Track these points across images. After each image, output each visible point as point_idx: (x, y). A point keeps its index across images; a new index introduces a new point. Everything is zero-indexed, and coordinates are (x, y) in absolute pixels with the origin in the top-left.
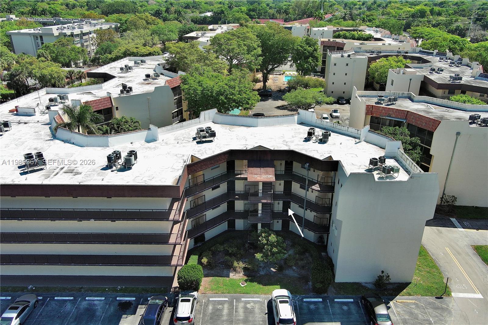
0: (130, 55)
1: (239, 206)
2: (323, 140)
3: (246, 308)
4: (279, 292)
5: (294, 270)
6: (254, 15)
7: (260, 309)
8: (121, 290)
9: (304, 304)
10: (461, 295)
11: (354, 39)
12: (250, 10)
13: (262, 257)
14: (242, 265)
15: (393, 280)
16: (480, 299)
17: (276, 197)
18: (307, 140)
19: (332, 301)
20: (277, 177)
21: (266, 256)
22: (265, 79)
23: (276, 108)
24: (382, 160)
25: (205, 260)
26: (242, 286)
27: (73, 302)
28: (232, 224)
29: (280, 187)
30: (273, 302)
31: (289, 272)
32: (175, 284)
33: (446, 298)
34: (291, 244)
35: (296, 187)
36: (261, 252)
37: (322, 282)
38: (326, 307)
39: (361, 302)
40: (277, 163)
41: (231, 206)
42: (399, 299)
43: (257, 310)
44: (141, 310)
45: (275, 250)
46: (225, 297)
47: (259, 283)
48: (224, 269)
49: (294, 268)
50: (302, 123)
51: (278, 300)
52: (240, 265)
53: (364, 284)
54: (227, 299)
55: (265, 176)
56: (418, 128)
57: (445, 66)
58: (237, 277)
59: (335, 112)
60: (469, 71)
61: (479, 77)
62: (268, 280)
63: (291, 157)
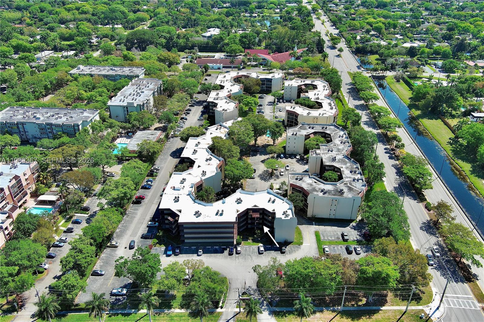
3: (253, 248)
4: (261, 244)
8: (222, 245)
9: (267, 247)
10: (305, 244)
11: (306, 106)
15: (288, 241)
16: (309, 245)
17: (260, 220)
18: (269, 202)
19: (273, 246)
20: (260, 215)
21: (257, 236)
22: (256, 140)
23: (261, 161)
24: (287, 211)
26: (252, 243)
27: (211, 248)
28: (247, 226)
31: (263, 240)
32: (235, 243)
33: (301, 245)
38: (272, 248)
40: (260, 211)
41: (247, 222)
42: (289, 246)
43: (255, 249)
44: (228, 249)
45: (259, 234)
46: (248, 246)
47: (256, 242)
48: (246, 239)
49: (265, 239)
50: (268, 193)
51: (260, 246)
52: (251, 238)
53: (282, 242)
55: (257, 215)
56: (305, 194)
57: (339, 143)
58: (250, 241)
59: (288, 166)
60: (346, 148)
61: (346, 156)
62: (258, 242)
63: (264, 210)
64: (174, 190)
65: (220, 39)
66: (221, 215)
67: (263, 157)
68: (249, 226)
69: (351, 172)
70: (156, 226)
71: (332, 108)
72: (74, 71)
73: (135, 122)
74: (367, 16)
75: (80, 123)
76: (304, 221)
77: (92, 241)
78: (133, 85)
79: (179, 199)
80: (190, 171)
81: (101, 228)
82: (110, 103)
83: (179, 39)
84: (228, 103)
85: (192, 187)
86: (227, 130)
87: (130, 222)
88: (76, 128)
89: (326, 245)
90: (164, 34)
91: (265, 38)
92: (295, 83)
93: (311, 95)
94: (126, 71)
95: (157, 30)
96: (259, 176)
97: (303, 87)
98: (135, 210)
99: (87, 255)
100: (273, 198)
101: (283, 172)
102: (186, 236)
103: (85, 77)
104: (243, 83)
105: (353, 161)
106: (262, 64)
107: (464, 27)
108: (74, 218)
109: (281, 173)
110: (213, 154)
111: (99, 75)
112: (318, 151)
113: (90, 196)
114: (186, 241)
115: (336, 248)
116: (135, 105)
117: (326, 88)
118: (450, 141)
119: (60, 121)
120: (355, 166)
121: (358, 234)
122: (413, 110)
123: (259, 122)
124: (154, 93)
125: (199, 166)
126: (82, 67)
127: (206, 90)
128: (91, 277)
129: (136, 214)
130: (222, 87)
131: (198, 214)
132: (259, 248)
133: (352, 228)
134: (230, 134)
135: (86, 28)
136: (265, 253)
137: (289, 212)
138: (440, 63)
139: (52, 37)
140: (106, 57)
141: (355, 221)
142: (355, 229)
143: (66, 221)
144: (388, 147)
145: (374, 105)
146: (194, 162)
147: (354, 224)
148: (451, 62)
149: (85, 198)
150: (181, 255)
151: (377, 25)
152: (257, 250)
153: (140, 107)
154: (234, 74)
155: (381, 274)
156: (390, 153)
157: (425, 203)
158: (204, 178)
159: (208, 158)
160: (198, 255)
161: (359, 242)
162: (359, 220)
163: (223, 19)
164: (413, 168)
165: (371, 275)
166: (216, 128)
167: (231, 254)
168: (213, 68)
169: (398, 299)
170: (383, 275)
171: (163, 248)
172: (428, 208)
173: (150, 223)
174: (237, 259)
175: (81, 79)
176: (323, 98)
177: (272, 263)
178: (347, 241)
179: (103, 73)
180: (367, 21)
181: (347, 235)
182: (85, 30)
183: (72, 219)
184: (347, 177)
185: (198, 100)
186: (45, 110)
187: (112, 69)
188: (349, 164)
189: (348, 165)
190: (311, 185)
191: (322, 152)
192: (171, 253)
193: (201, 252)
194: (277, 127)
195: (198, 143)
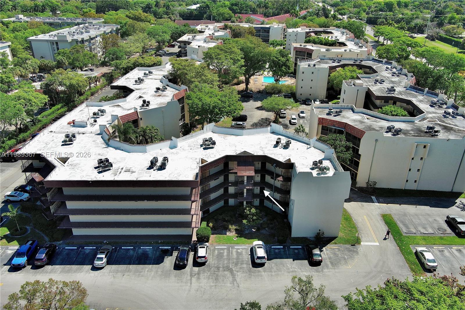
0: (138, 66)
1: (232, 190)
2: (286, 146)
3: (237, 252)
4: (257, 242)
5: (266, 230)
6: (237, 9)
7: (246, 252)
8: (161, 243)
9: (272, 249)
10: (367, 243)
11: (322, 44)
12: (232, 5)
13: (247, 222)
14: (234, 227)
15: (326, 235)
16: (377, 246)
17: (256, 184)
19: (289, 248)
20: (256, 172)
21: (249, 221)
22: (247, 82)
23: (256, 108)
24: (321, 162)
25: (211, 225)
26: (235, 240)
27: (134, 250)
28: (226, 202)
29: (258, 179)
30: (254, 248)
31: (263, 231)
32: (194, 238)
33: (357, 246)
34: (265, 214)
35: (268, 178)
36: (246, 219)
37: (283, 236)
38: (285, 251)
39: (306, 248)
40: (256, 163)
41: (226, 190)
42: (329, 246)
43: (244, 253)
44: (175, 254)
45: (255, 218)
46: (225, 246)
47: (245, 238)
48: (223, 230)
49: (267, 229)
50: (273, 133)
51: (257, 247)
52: (233, 227)
53: (309, 238)
54: (226, 247)
55: (247, 172)
56: (351, 136)
57: (390, 75)
58: (231, 234)
59: (302, 112)
61: (410, 88)
62: (250, 236)
63: (265, 160)
66: (162, 167)
67: (259, 104)
68: (231, 202)
69: (431, 106)
73: (62, 57)
79: (75, 140)
82: (33, 38)
84: (207, 42)
85: (112, 123)
89: (418, 244)
92: (302, 30)
94: (78, 20)
96: (252, 125)
97: (313, 35)
100: (284, 140)
101: (295, 119)
102: (73, 218)
103: (19, 23)
104: (231, 29)
105: (428, 92)
109: (293, 121)
110: (170, 84)
111: (39, 22)
112: (358, 82)
114: (76, 232)
115: (446, 253)
116: (70, 40)
117: (345, 34)
124: (103, 34)
125: (140, 97)
126: (21, 16)
130: (202, 32)
131: (104, 166)
132: (252, 251)
136: (268, 264)
137: (327, 164)
141: (463, 195)
146: (132, 91)
150: (49, 267)
152: (247, 257)
153: (77, 44)
158: (142, 110)
159: (161, 88)
160: (95, 269)
167: (179, 266)
171: (12, 249)
173: (11, 193)
174: (194, 280)
176: (345, 40)
177: (296, 296)
179: (47, 21)
181: (463, 223)
185: (170, 52)
189: (421, 98)
190: (362, 122)
191: (365, 83)
192: (23, 260)
193: (102, 259)
194: (283, 57)
195: (149, 72)
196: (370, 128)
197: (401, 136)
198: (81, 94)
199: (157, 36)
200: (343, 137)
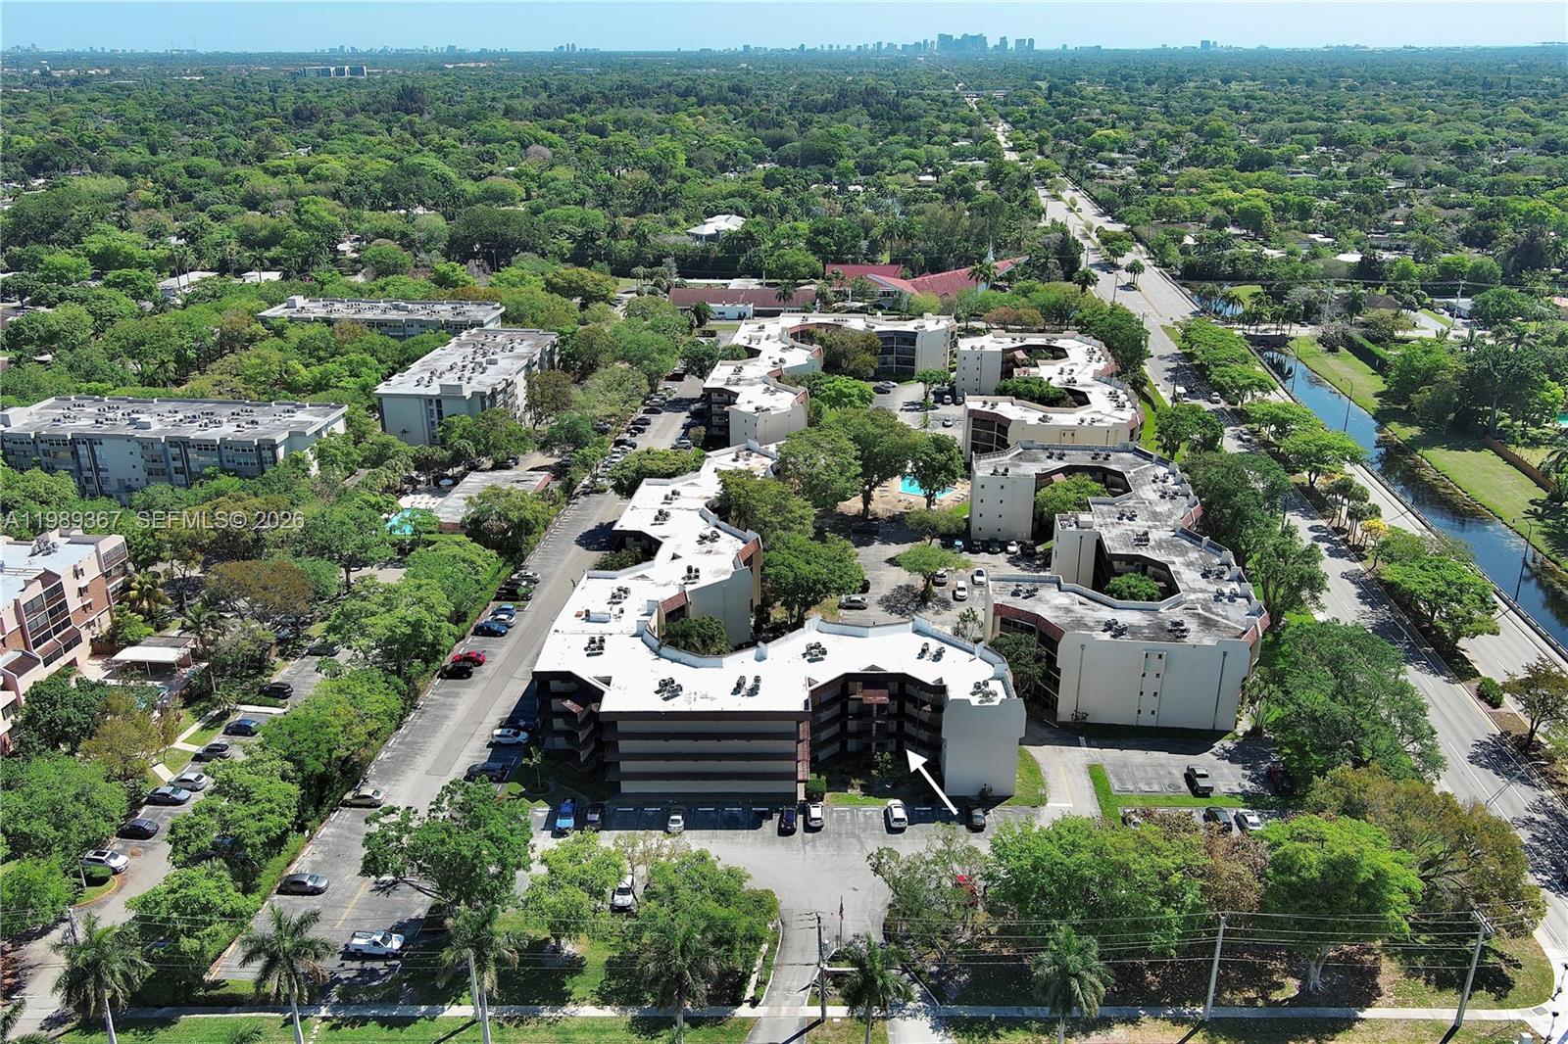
1: (852, 726)
2: (938, 657)
3: (865, 815)
4: (892, 802)
5: (907, 787)
6: (828, 244)
7: (878, 814)
8: (753, 802)
9: (916, 811)
10: (1055, 805)
12: (817, 232)
13: (878, 773)
15: (994, 793)
16: (1070, 807)
17: (890, 717)
18: (921, 656)
19: (940, 809)
20: (891, 697)
21: (881, 772)
22: (867, 499)
23: (886, 561)
24: (986, 684)
25: (823, 778)
26: (861, 799)
27: (716, 811)
28: (844, 745)
29: (894, 708)
30: (888, 809)
31: (903, 788)
32: (801, 796)
33: (1040, 808)
35: (909, 707)
36: (876, 769)
38: (934, 814)
40: (890, 684)
41: (844, 726)
42: (998, 807)
43: (875, 816)
44: (777, 817)
45: (889, 766)
46: (846, 807)
47: (876, 796)
48: (842, 785)
49: (908, 785)
50: (917, 631)
51: (893, 807)
52: (857, 782)
53: (970, 797)
54: (848, 809)
55: (880, 698)
56: (1047, 636)
57: (1156, 497)
58: (855, 792)
59: (980, 573)
60: (1184, 511)
61: (1183, 531)
62: (883, 794)
63: (903, 679)
64: (588, 621)
65: (745, 239)
66: (753, 692)
67: (893, 550)
68: (852, 744)
69: (1205, 576)
70: (519, 743)
71: (1121, 407)
72: (278, 311)
73: (463, 442)
74: (1211, 185)
75: (280, 437)
76: (1045, 733)
77: (289, 765)
78: (460, 345)
79: (605, 645)
80: (643, 568)
81: (325, 725)
82: (382, 389)
83: (617, 240)
84: (773, 393)
85: (649, 614)
86: (769, 462)
87: (430, 731)
88: (267, 454)
90: (568, 227)
91: (888, 233)
92: (994, 343)
93: (1049, 372)
94: (444, 312)
95: (547, 219)
96: (880, 602)
97: (1020, 355)
98: (447, 695)
99: (268, 806)
100: (934, 646)
101: (963, 589)
102: (624, 766)
103: (307, 327)
104: (822, 341)
105: (1209, 544)
106: (880, 307)
107: (1529, 212)
108: (233, 719)
109: (959, 593)
110: (722, 524)
111: (354, 321)
112: (1084, 517)
113: (295, 655)
114: (627, 787)
116: (467, 393)
117: (1096, 357)
118: (1532, 508)
119: (214, 434)
120: (1217, 561)
121: (1244, 776)
122: (1394, 426)
123: (879, 431)
124: (528, 367)
125: (675, 557)
126: (300, 301)
127: (700, 365)
128: (277, 897)
129: (452, 707)
130: (753, 353)
131: (668, 688)
132: (887, 814)
133: (1221, 757)
134: (779, 471)
135: (325, 214)
136: (909, 829)
137: (996, 686)
138: (1465, 303)
139: (217, 237)
140: (381, 281)
141: (1230, 735)
142: (1232, 760)
143: (203, 728)
144: (1323, 523)
145: (1261, 401)
146: (659, 544)
147: (1227, 743)
148: (1501, 296)
149: (278, 660)
150: (605, 833)
151: (1245, 204)
152: (880, 821)
153: (483, 403)
154: (791, 321)
155: (1355, 873)
156: (1330, 541)
157: (1475, 683)
158: (689, 588)
159: (708, 533)
160: (670, 834)
161: (1251, 800)
162: (1246, 733)
163: (755, 192)
164: (1422, 567)
165: (1316, 874)
166: (733, 456)
167: (785, 831)
168: (722, 316)
169: (1421, 982)
170: (1364, 875)
171: (542, 810)
172: (1489, 696)
173: (498, 732)
174: (808, 848)
175: (294, 334)
176: (1090, 381)
177: (939, 844)
178: (1207, 796)
179: (369, 315)
180: (1214, 197)
181: (1205, 776)
182: (321, 219)
183: (226, 722)
184: (1194, 591)
185: (674, 396)
186: (170, 406)
187: (396, 308)
188: (1196, 555)
189: (1193, 555)
190: (1068, 610)
191: (1097, 520)
192: (569, 822)
193: (677, 821)
194: (940, 451)
195: (674, 493)
196: (1080, 623)
197: (1126, 638)
198: (529, 532)
199: (646, 362)
200: (1034, 639)
